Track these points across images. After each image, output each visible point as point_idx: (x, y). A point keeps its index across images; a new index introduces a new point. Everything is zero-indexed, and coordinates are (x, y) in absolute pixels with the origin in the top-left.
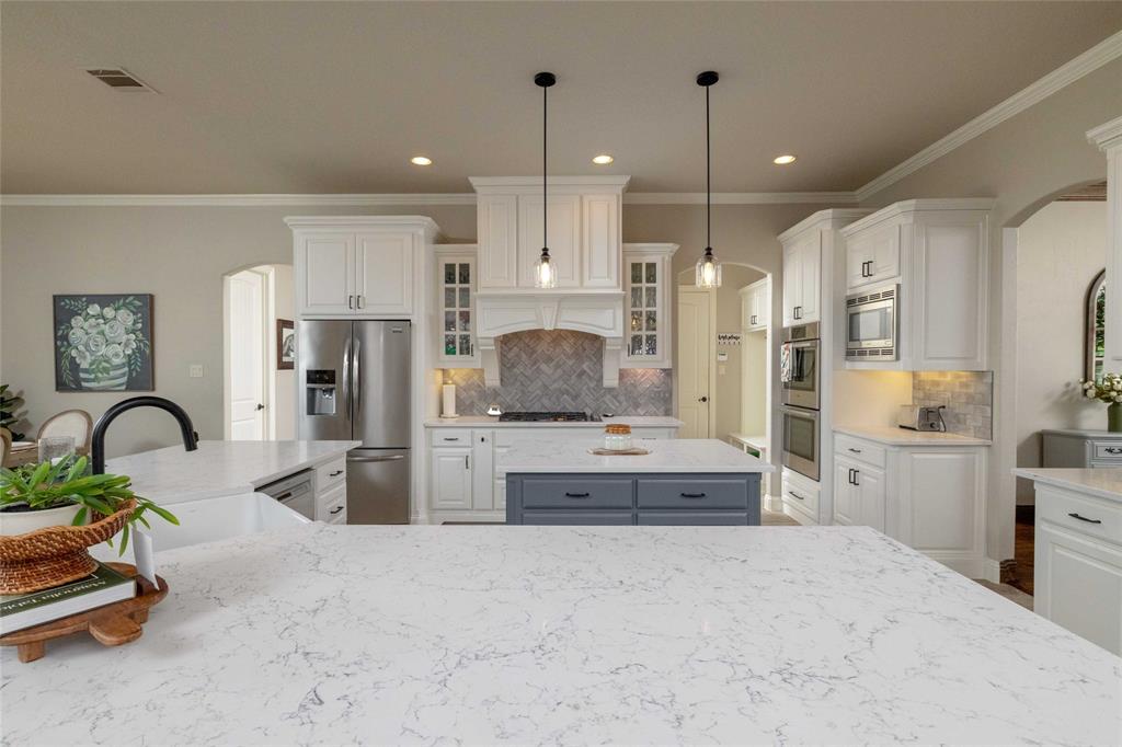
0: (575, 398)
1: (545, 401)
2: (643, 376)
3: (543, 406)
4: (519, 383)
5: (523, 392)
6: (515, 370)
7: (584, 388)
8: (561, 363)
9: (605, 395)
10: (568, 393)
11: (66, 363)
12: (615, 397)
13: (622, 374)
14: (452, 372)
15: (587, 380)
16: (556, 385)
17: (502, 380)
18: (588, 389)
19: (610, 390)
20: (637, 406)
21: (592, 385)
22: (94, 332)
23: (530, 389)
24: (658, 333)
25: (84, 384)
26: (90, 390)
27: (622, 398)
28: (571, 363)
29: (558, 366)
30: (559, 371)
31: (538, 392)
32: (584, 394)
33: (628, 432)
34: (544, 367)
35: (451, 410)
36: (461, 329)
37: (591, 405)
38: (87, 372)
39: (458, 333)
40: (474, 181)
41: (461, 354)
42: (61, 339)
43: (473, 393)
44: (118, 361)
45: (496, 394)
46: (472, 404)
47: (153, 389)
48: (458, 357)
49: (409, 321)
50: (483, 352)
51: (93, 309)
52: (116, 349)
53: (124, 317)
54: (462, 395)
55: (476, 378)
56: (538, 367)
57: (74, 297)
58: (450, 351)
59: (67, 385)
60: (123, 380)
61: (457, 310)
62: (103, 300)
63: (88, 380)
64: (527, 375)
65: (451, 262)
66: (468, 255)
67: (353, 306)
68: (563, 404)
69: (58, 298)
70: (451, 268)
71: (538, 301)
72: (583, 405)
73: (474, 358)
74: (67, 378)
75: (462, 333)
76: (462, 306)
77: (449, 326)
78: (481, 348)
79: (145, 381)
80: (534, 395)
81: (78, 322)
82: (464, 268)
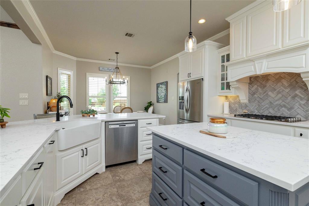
1: (271, 110)
4: (257, 101)
5: (259, 105)
6: (255, 95)
8: (281, 91)
10: (285, 106)
11: (158, 97)
15: (299, 100)
16: (277, 103)
17: (249, 100)
18: (300, 105)
23: (262, 104)
25: (160, 101)
26: (160, 103)
28: (287, 90)
29: (279, 93)
30: (280, 95)
31: (267, 105)
32: (296, 108)
34: (270, 93)
35: (227, 111)
36: (227, 80)
37: (302, 114)
38: (160, 99)
39: (225, 81)
40: (227, 19)
41: (226, 89)
42: (157, 92)
43: (237, 105)
44: (163, 96)
45: (246, 106)
46: (236, 110)
47: (167, 102)
48: (225, 90)
49: (203, 79)
50: (235, 88)
51: (161, 86)
52: (163, 94)
53: (164, 87)
54: (233, 106)
55: (238, 99)
56: (267, 94)
57: (158, 84)
58: (223, 89)
59: (158, 102)
60: (164, 100)
61: (225, 72)
62: (162, 84)
63: (160, 100)
64: (261, 98)
65: (223, 54)
66: (229, 50)
67: (189, 76)
68: (281, 113)
69: (157, 84)
70: (223, 57)
71: (254, 61)
72: (296, 113)
73: (231, 91)
74: (158, 100)
75: (227, 81)
76: (227, 71)
77: (223, 79)
78: (232, 86)
79: (166, 101)
80: (265, 107)
81: (159, 89)
82: (228, 55)
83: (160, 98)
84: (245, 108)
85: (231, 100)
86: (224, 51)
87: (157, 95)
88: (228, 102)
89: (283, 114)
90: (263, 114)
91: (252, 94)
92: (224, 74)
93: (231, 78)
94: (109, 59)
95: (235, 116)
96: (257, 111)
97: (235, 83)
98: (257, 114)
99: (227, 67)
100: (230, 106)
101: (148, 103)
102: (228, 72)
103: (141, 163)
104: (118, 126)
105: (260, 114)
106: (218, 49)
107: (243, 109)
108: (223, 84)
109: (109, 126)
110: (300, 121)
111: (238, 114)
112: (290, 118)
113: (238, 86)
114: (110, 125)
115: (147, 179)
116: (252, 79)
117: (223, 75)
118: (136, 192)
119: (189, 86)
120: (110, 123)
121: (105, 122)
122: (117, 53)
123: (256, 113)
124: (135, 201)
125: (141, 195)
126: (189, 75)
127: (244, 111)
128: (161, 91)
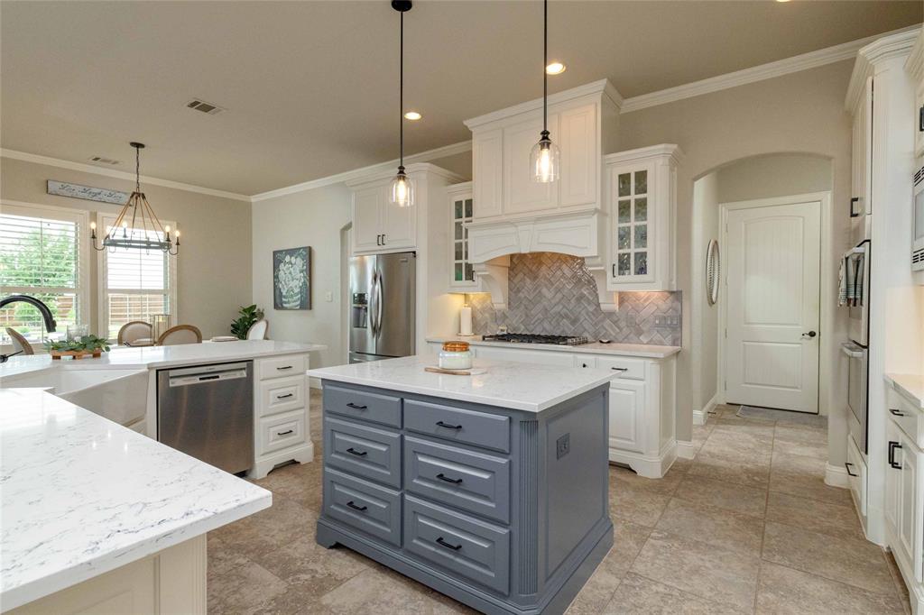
0: (574, 322)
1: (546, 325)
2: (645, 301)
3: (544, 329)
4: (523, 307)
5: (527, 316)
6: (520, 294)
7: (583, 312)
8: (561, 286)
9: (603, 320)
10: (566, 316)
11: (277, 292)
12: (615, 322)
13: (623, 298)
14: (472, 297)
15: (586, 304)
16: (555, 309)
17: (509, 304)
18: (587, 313)
19: (610, 314)
20: (639, 333)
21: (591, 309)
22: (287, 272)
23: (532, 312)
24: (649, 249)
25: (285, 305)
26: (286, 309)
27: (623, 324)
29: (558, 290)
30: (559, 295)
31: (540, 315)
32: (582, 319)
33: (467, 350)
35: (467, 329)
36: (466, 257)
37: (590, 330)
38: (285, 297)
39: (463, 261)
40: (468, 123)
41: (466, 279)
42: (276, 277)
43: (487, 315)
44: (297, 290)
45: (504, 317)
46: (486, 326)
47: (311, 308)
48: (464, 282)
49: (414, 252)
50: (484, 277)
51: (287, 259)
52: (296, 282)
53: (299, 263)
54: (479, 317)
55: (488, 302)
56: (540, 292)
57: (281, 252)
58: (458, 278)
59: (278, 305)
60: (299, 302)
61: (463, 241)
62: (291, 252)
63: (286, 303)
64: (530, 298)
65: (458, 199)
66: (471, 191)
67: (380, 243)
68: (562, 329)
69: (275, 253)
70: (459, 204)
71: (516, 226)
72: (582, 330)
73: (476, 283)
74: (278, 301)
75: (466, 261)
76: (466, 237)
77: (458, 256)
78: (479, 273)
79: (307, 303)
80: (536, 318)
81: (282, 266)
82: (469, 203)
83: (284, 294)
84: (503, 322)
85: (474, 302)
86: (460, 192)
87: (275, 286)
88: (470, 309)
89: (563, 331)
90: (534, 333)
91: (514, 291)
92: (461, 243)
93: (475, 257)
94: (96, 159)
95: (484, 339)
96: (523, 327)
97: (483, 267)
98: (524, 333)
99: (467, 230)
100: (473, 318)
101: (244, 310)
102: (469, 240)
103: (265, 475)
104: (196, 380)
105: (529, 334)
106: (447, 185)
107: (499, 323)
108: (458, 267)
109: (171, 381)
110: (587, 342)
111: (490, 334)
112: (569, 338)
113: (487, 273)
114: (172, 377)
115: (294, 503)
116: (514, 260)
117: (459, 246)
118: (276, 532)
119: (380, 268)
120: (172, 373)
121: (157, 371)
122: (138, 146)
123: (522, 330)
124: (279, 547)
125: (289, 535)
126: (380, 238)
127: (501, 328)
128: (289, 276)
